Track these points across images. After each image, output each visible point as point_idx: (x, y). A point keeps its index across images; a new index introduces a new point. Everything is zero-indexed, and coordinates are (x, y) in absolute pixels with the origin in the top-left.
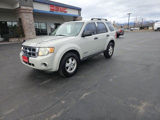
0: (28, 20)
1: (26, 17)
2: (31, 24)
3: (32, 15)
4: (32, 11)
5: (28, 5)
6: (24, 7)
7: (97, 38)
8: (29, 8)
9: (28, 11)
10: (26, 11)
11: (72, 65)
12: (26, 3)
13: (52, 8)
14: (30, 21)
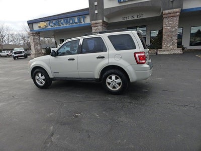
0: (169, 27)
1: (169, 23)
2: (173, 32)
3: (177, 19)
4: (178, 14)
5: (174, 7)
6: (167, 12)
7: (73, 59)
8: (174, 10)
9: (173, 15)
10: (169, 15)
12: (171, 5)
14: (172, 27)
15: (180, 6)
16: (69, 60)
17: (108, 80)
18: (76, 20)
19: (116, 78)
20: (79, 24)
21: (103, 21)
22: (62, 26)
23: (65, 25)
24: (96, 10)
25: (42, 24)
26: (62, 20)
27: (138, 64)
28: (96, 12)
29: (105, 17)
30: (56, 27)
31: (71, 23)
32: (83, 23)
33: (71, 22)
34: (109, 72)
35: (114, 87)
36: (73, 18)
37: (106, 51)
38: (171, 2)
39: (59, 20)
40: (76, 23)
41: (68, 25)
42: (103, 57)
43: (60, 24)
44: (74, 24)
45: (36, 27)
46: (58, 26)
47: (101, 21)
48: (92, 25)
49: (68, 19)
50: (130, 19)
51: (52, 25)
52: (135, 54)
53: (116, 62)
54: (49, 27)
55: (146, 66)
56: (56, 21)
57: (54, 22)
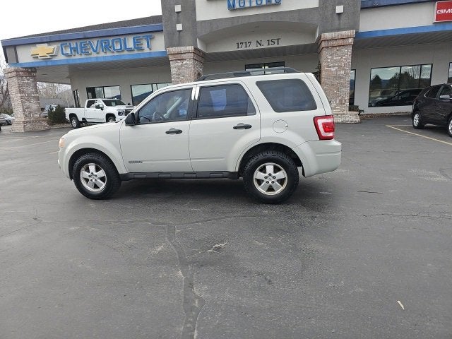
0: (334, 67)
1: (332, 59)
2: (341, 78)
3: (348, 52)
4: (351, 41)
5: (342, 27)
7: (179, 132)
8: (343, 32)
9: (341, 42)
11: (94, 176)
13: (443, 11)
14: (340, 67)
15: (354, 26)
16: (168, 133)
17: (258, 175)
18: (130, 44)
19: (276, 170)
20: (136, 52)
21: (196, 49)
22: (94, 55)
23: (102, 54)
24: (178, 22)
25: (43, 50)
26: (95, 42)
27: (320, 139)
28: (179, 27)
29: (200, 39)
30: (78, 56)
31: (118, 51)
32: (147, 50)
33: (118, 47)
34: (261, 157)
35: (270, 189)
36: (122, 38)
37: (254, 112)
38: (336, 17)
39: (87, 41)
40: (130, 50)
41: (109, 54)
42: (248, 127)
43: (91, 51)
44: (126, 53)
45: (26, 56)
46: (83, 56)
47: (191, 48)
48: (171, 58)
49: (110, 39)
50: (253, 47)
51: (68, 51)
52: (315, 119)
53: (278, 135)
54: (61, 57)
55: (334, 143)
56: (79, 42)
57: (73, 44)
